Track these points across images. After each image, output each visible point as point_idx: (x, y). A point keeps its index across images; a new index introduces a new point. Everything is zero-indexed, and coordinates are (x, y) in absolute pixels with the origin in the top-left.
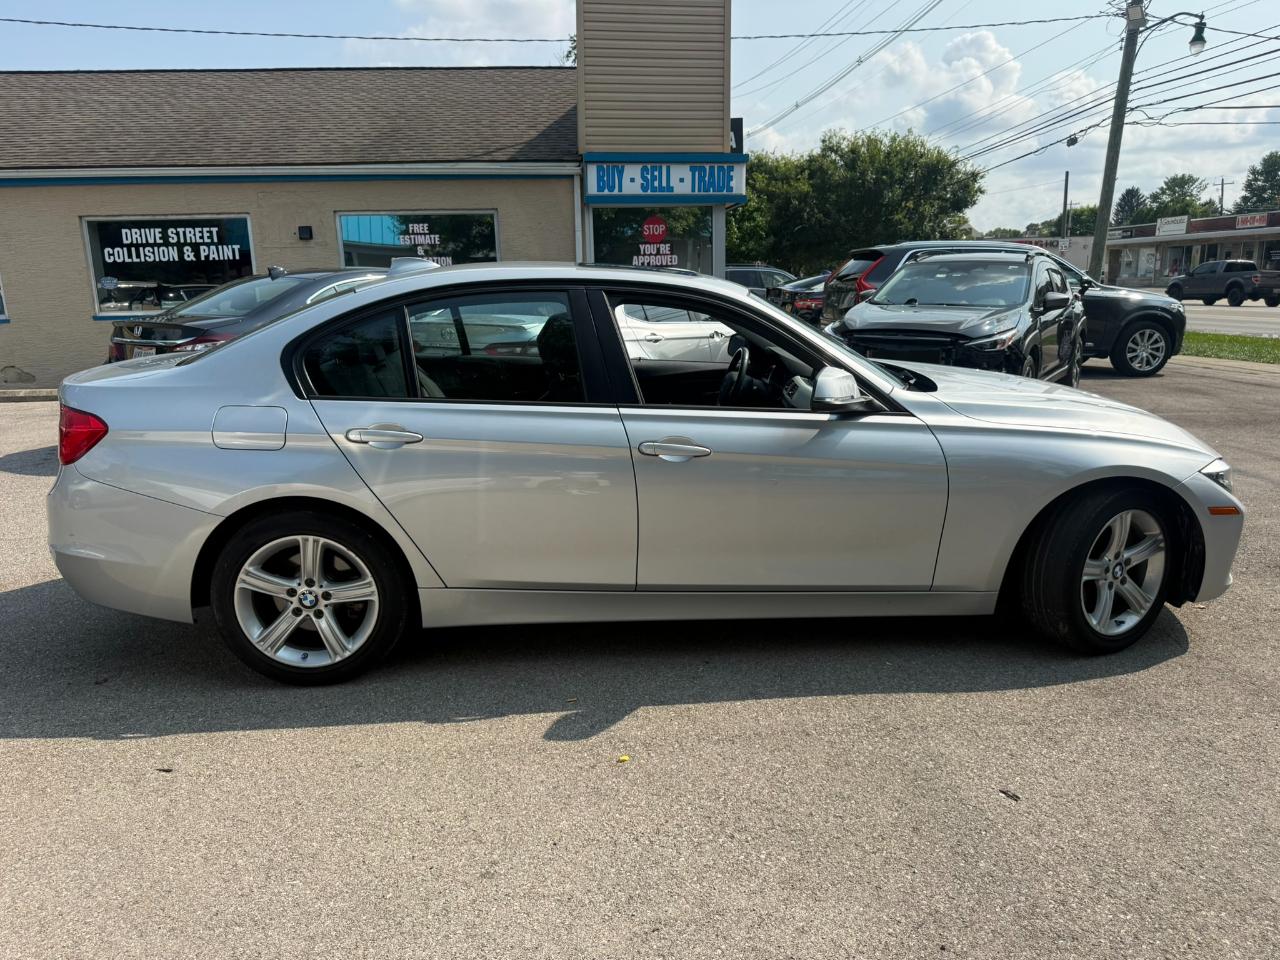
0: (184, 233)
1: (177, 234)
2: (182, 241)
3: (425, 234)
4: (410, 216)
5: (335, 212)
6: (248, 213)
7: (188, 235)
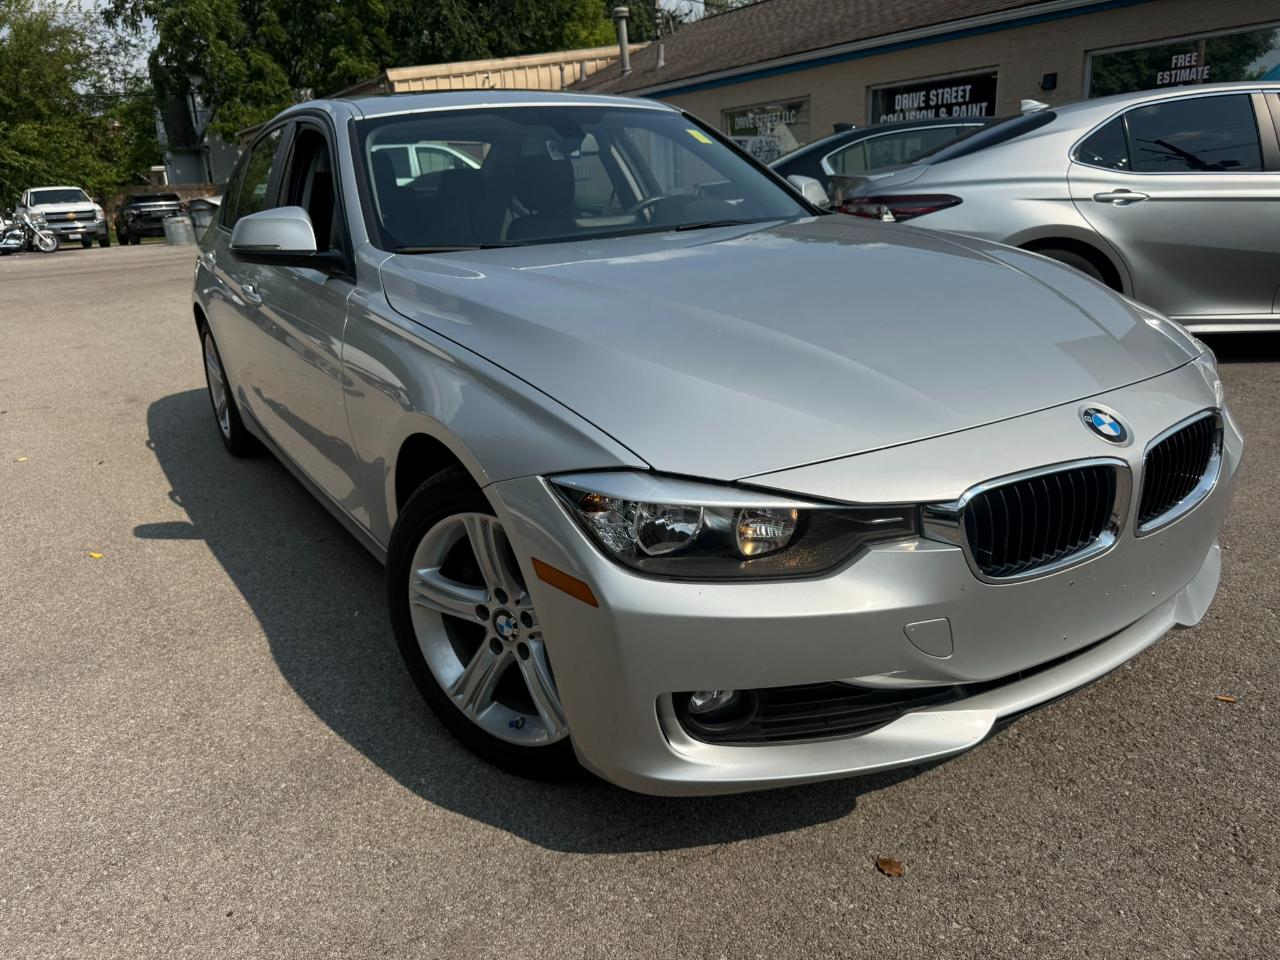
0: (943, 94)
1: (937, 96)
2: (940, 102)
3: (1191, 67)
4: (1174, 45)
5: (1086, 52)
6: (998, 65)
7: (946, 96)
